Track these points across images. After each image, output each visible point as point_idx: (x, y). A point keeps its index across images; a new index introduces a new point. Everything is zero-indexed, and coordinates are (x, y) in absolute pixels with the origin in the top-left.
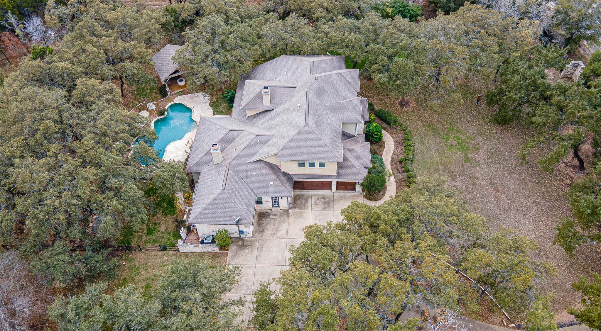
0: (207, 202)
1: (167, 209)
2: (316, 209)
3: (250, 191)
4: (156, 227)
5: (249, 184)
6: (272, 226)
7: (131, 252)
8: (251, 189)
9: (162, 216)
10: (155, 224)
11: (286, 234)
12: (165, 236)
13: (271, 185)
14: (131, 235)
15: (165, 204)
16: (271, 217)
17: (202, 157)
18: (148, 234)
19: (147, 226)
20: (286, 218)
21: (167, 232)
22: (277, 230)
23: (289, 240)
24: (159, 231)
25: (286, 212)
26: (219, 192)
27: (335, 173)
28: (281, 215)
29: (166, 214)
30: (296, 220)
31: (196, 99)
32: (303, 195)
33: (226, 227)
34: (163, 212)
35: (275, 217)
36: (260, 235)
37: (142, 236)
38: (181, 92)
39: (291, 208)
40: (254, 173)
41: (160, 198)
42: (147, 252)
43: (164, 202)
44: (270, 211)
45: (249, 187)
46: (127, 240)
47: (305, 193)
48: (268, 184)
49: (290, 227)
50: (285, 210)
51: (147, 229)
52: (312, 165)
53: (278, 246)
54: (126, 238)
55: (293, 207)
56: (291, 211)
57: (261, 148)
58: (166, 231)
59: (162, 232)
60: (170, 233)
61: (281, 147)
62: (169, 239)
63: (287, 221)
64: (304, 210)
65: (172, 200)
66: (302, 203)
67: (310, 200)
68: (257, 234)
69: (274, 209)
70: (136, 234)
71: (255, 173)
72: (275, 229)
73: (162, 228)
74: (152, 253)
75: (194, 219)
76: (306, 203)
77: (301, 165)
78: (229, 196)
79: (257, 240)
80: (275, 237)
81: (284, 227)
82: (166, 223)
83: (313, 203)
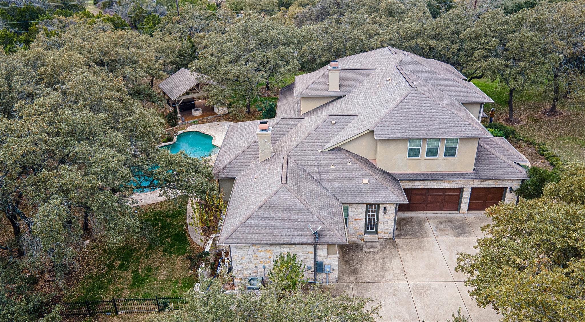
0: (254, 207)
1: (172, 246)
2: (443, 237)
3: (329, 194)
4: (150, 274)
5: (326, 185)
6: (373, 264)
7: (97, 318)
8: (329, 192)
9: (162, 256)
10: (149, 269)
11: (403, 274)
12: (166, 286)
13: (365, 184)
14: (101, 288)
15: (169, 240)
16: (365, 249)
17: (239, 155)
18: (134, 285)
19: (133, 272)
20: (393, 251)
21: (171, 280)
22: (383, 268)
23: (413, 284)
24: (155, 280)
25: (391, 242)
26: (276, 188)
27: (470, 169)
28: (383, 247)
29: (170, 253)
30: (413, 253)
31: (218, 126)
32: (411, 219)
33: (293, 250)
34: (165, 251)
35: (372, 250)
36: (352, 278)
37: (122, 289)
38: (197, 122)
39: (397, 236)
40: (332, 167)
41: (161, 232)
42: (129, 316)
43: (167, 237)
44: (361, 242)
45: (325, 188)
46: (91, 297)
47: (413, 215)
48: (358, 183)
49: (405, 263)
50: (387, 240)
51: (133, 277)
52: (432, 153)
53: (394, 295)
54: (91, 293)
55: (401, 235)
56: (397, 240)
57: (338, 132)
58: (169, 279)
59: (161, 281)
60: (177, 282)
61: (379, 120)
62: (174, 292)
63: (397, 254)
64: (422, 238)
65: (182, 233)
66: (414, 230)
67: (427, 224)
68: (346, 277)
69: (368, 237)
70: (111, 287)
71: (334, 167)
72: (379, 267)
73: (163, 275)
74: (140, 317)
75: (231, 236)
76: (422, 229)
77: (414, 153)
78: (296, 195)
79: (348, 286)
80: (384, 280)
81: (395, 264)
82: (170, 267)
83: (434, 229)
